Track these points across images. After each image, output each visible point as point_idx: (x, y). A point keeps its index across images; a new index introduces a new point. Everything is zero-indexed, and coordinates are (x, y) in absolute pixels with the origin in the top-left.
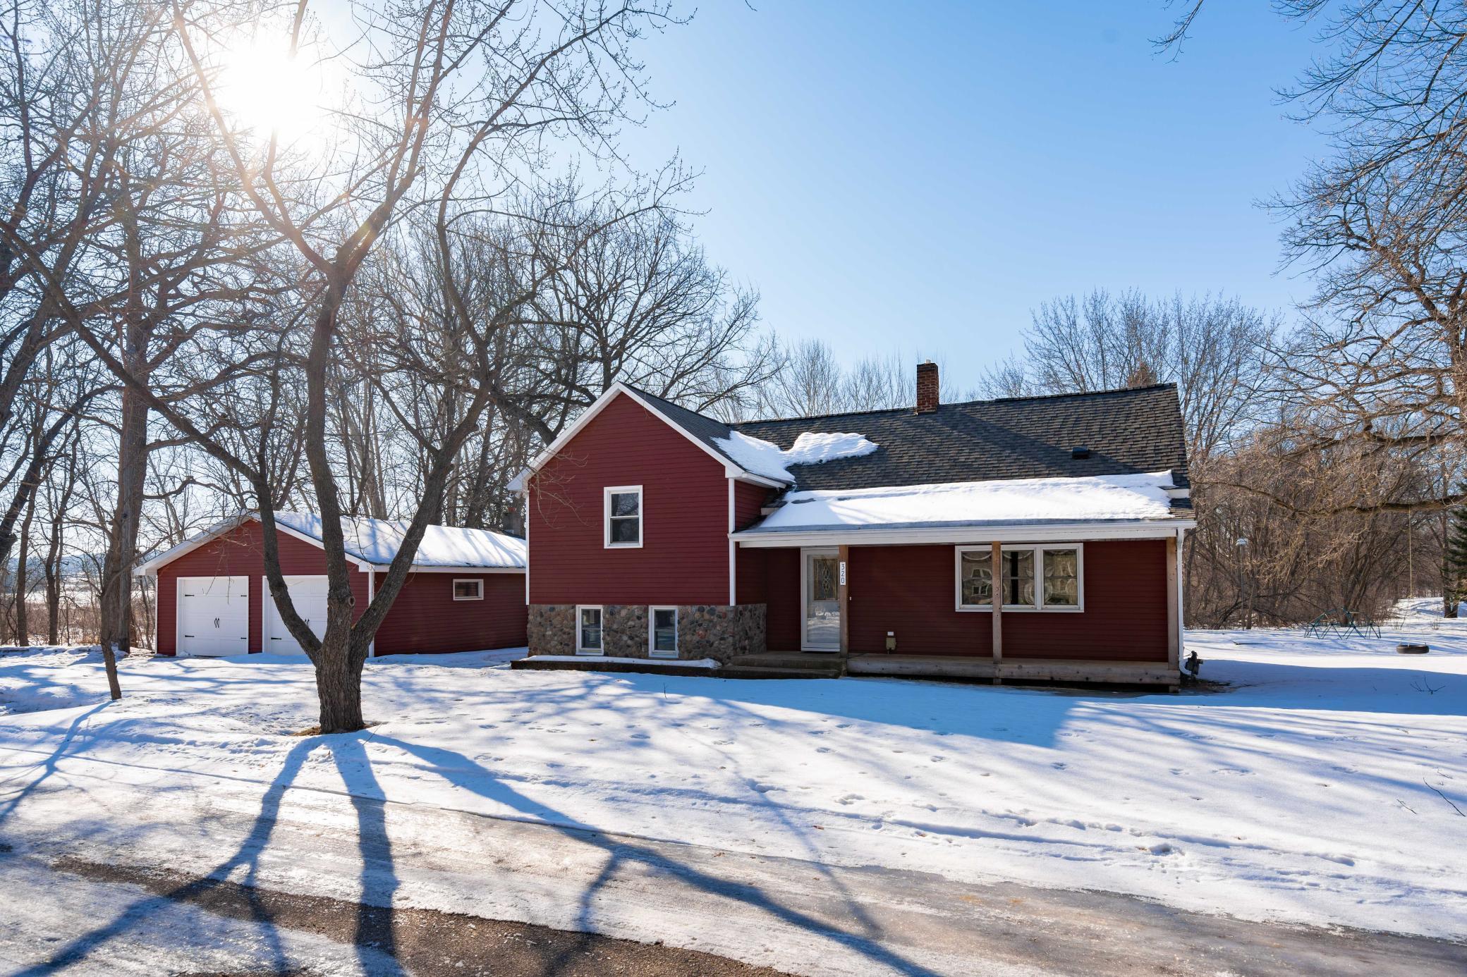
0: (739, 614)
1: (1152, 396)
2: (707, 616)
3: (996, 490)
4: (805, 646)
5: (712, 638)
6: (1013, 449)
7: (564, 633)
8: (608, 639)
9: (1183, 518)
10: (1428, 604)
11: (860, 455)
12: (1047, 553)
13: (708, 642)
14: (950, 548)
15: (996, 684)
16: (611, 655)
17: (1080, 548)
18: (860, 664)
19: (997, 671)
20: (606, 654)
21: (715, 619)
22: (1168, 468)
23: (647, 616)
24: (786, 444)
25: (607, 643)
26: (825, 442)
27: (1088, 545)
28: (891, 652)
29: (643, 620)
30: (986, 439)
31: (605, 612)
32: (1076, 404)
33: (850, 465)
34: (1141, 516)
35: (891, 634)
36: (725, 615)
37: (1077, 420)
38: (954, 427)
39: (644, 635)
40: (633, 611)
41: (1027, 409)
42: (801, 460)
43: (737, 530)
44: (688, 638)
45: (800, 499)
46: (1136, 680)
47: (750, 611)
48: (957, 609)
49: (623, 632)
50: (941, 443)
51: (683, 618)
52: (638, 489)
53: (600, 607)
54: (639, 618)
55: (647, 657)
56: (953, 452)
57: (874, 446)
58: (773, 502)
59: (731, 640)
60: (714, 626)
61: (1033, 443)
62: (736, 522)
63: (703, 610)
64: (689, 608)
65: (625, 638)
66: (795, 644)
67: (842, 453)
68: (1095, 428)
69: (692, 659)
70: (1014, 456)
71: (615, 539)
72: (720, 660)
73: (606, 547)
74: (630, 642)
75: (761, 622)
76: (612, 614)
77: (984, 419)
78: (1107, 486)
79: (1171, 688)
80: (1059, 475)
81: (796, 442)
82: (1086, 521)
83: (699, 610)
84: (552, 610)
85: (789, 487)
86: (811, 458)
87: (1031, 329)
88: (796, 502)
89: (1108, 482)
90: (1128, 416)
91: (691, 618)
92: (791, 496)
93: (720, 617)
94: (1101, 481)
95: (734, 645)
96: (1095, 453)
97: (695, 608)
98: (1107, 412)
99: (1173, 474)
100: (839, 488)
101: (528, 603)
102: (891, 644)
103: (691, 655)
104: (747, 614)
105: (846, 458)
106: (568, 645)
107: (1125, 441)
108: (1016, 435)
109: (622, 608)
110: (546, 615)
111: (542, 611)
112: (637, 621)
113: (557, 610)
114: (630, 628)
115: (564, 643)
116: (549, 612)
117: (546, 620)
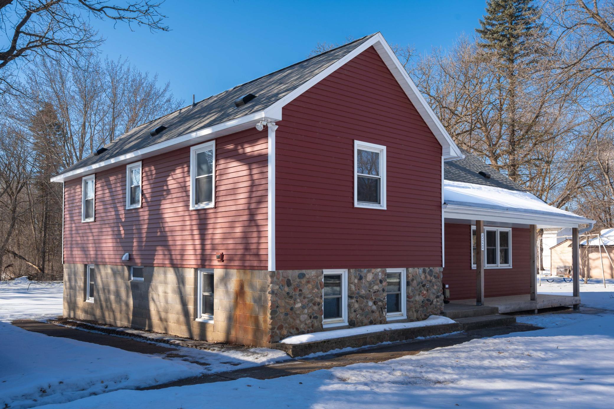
2: (428, 277)
5: (431, 297)
8: (356, 306)
15: (537, 313)
17: (510, 231)
20: (352, 324)
21: (433, 280)
23: (386, 280)
25: (354, 311)
29: (384, 284)
31: (354, 276)
36: (438, 276)
39: (386, 299)
40: (377, 275)
48: (472, 267)
49: (369, 297)
51: (413, 280)
52: (382, 150)
53: (342, 272)
54: (381, 282)
55: (385, 322)
60: (433, 285)
63: (426, 272)
64: (417, 270)
65: (370, 303)
73: (356, 206)
74: (374, 307)
76: (359, 278)
83: (423, 272)
84: (302, 276)
91: (417, 280)
93: (436, 278)
106: (317, 318)
109: (369, 272)
110: (294, 284)
111: (290, 278)
112: (380, 285)
113: (307, 276)
114: (375, 292)
115: (312, 317)
116: (298, 280)
117: (295, 290)
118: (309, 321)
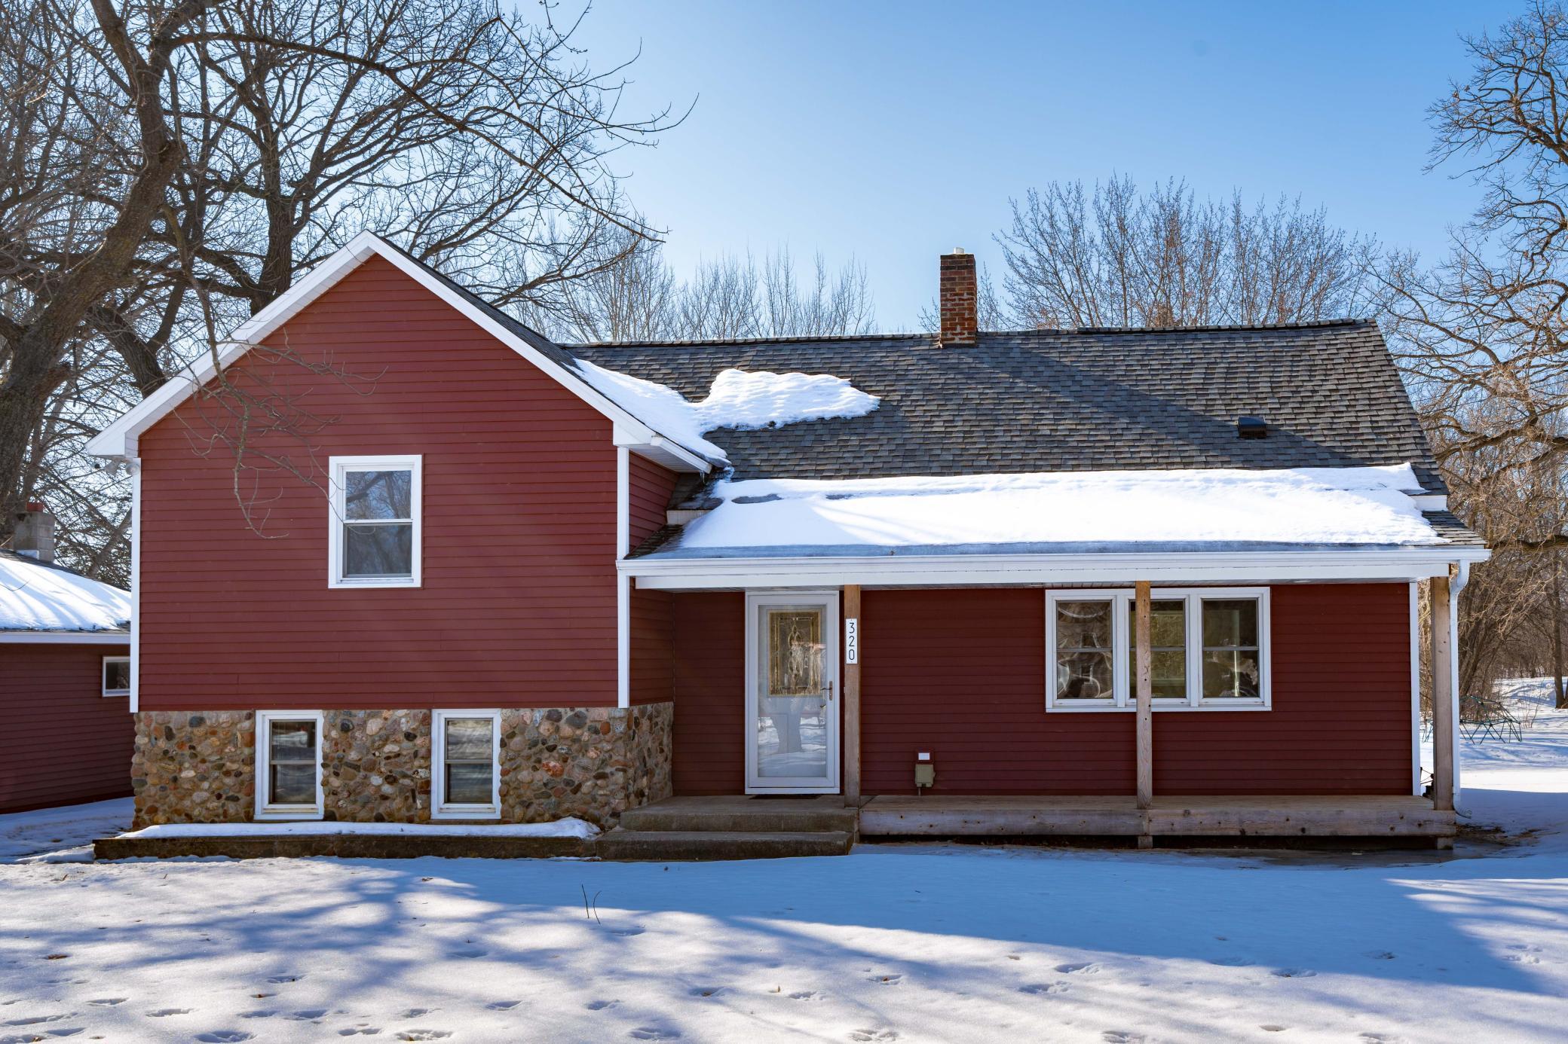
0: (632, 722)
1: (1341, 339)
2: (566, 730)
3: (1126, 488)
4: (754, 783)
5: (577, 775)
6: (1133, 417)
7: (227, 773)
8: (336, 782)
9: (1467, 544)
10: (1531, 687)
11: (849, 415)
12: (1208, 605)
13: (568, 783)
14: (1035, 594)
15: (1145, 847)
16: (343, 819)
17: (1264, 597)
18: (884, 818)
19: (1145, 823)
20: (329, 817)
21: (586, 736)
22: (1403, 459)
23: (429, 733)
24: (696, 389)
25: (331, 793)
26: (774, 389)
27: (1280, 591)
28: (925, 790)
29: (419, 741)
30: (1079, 397)
31: (330, 725)
32: (1220, 343)
33: (834, 434)
34: (1398, 540)
35: (924, 756)
36: (606, 728)
37: (1230, 371)
38: (1016, 373)
39: (422, 773)
40: (397, 722)
41: (1139, 348)
42: (732, 420)
43: (632, 554)
44: (524, 775)
45: (750, 495)
46: (1384, 830)
47: (650, 718)
48: (1050, 708)
49: (372, 767)
50: (999, 400)
51: (512, 735)
52: (412, 464)
53: (317, 716)
54: (410, 736)
55: (427, 820)
56: (1024, 417)
57: (870, 402)
58: (690, 499)
59: (620, 777)
60: (584, 749)
61: (1164, 406)
62: (631, 536)
63: (559, 719)
64: (526, 713)
65: (376, 780)
66: (736, 784)
67: (812, 410)
68: (1264, 387)
69: (531, 821)
70: (1137, 429)
71: (351, 568)
72: (594, 820)
73: (333, 584)
74: (387, 789)
75: (665, 740)
76: (345, 729)
77: (1066, 361)
78: (1317, 486)
79: (1441, 843)
80: (1224, 464)
81: (714, 386)
82: (1309, 546)
83: (549, 717)
84: (199, 722)
85: (717, 471)
86: (755, 419)
87: (1010, 234)
88: (740, 500)
89: (1315, 479)
90: (1311, 369)
91: (531, 735)
92: (725, 489)
93: (596, 732)
94: (1302, 477)
95: (625, 788)
96: (1276, 429)
97: (539, 714)
98: (1275, 360)
99: (1414, 469)
100: (820, 475)
101: (134, 708)
102: (924, 776)
103: (531, 812)
104: (645, 724)
105: (822, 420)
106: (235, 799)
107: (1318, 411)
108: (1131, 394)
109: (371, 716)
110: (179, 736)
111: (171, 725)
112: (406, 744)
113: (208, 723)
114: (388, 758)
115: (224, 797)
116: (189, 729)
117: (181, 745)
118: (215, 804)
